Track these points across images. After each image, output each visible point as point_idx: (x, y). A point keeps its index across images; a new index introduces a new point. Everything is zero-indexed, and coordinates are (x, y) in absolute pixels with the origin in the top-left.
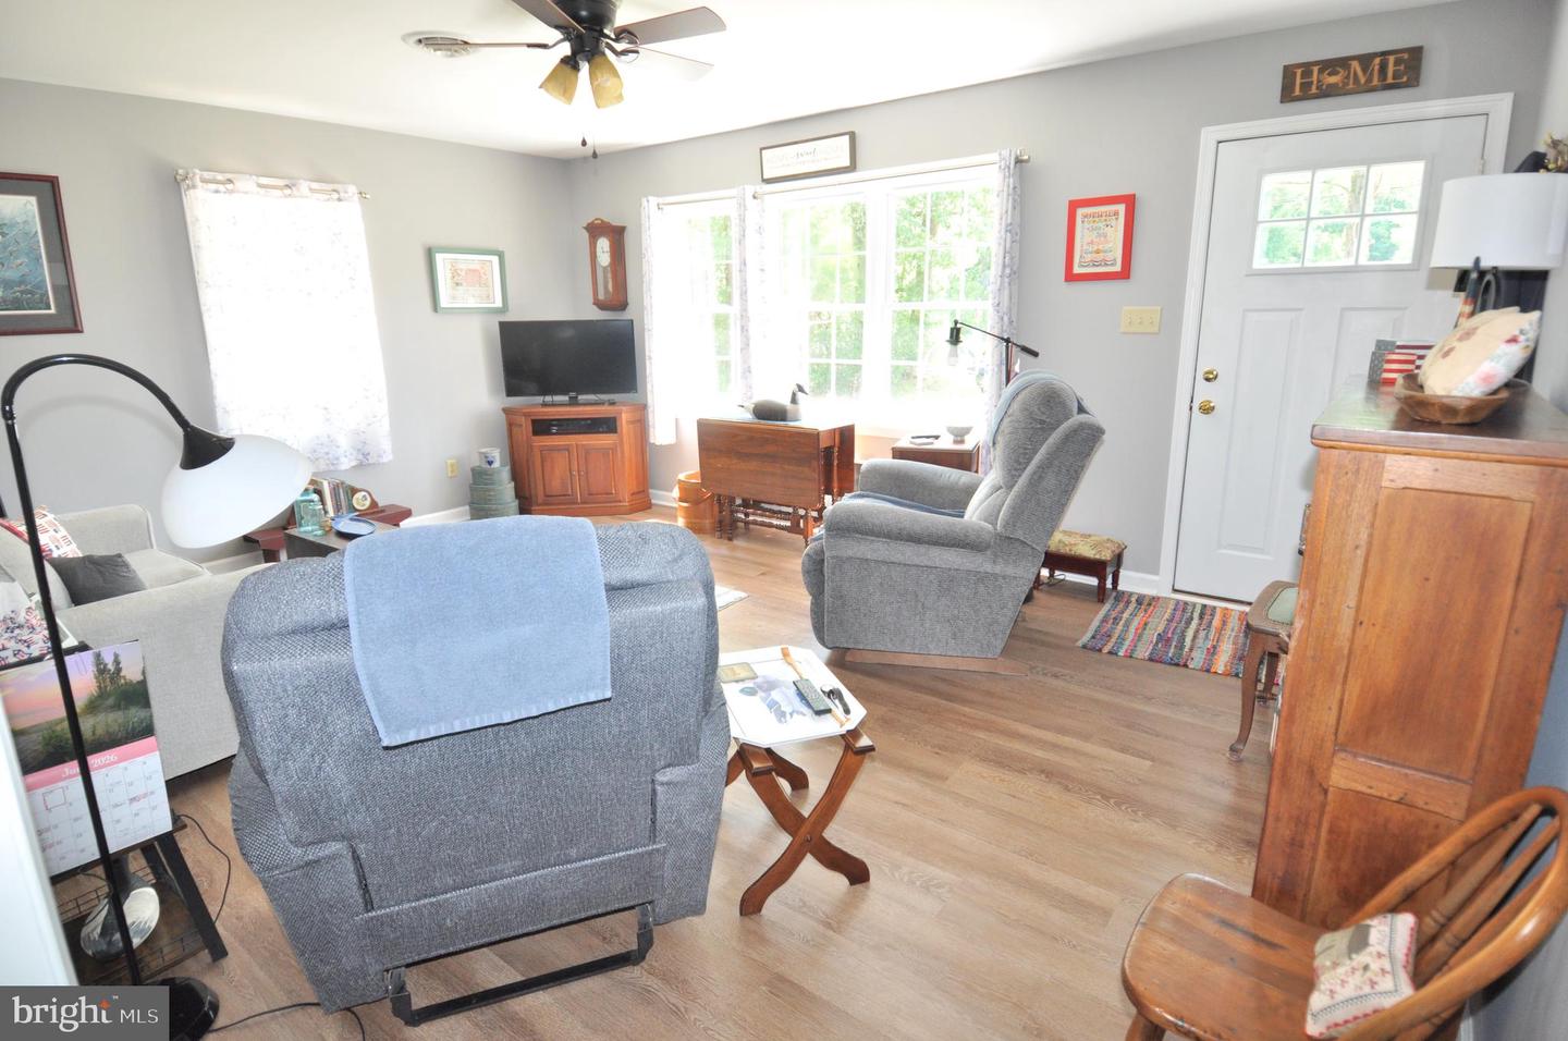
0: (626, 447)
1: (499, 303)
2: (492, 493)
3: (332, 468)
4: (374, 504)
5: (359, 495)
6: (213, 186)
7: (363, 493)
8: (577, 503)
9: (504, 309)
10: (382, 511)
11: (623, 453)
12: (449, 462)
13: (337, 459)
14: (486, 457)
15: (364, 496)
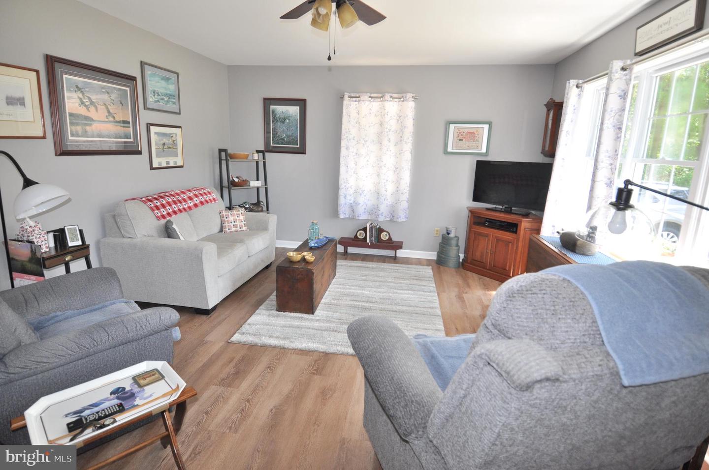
0: (520, 244)
1: (484, 150)
2: (445, 249)
3: (376, 219)
4: (390, 239)
5: (384, 233)
6: (354, 99)
7: (386, 233)
8: (486, 269)
9: (486, 154)
10: (392, 243)
11: (517, 247)
12: (436, 229)
13: (378, 215)
14: (447, 230)
15: (386, 235)
